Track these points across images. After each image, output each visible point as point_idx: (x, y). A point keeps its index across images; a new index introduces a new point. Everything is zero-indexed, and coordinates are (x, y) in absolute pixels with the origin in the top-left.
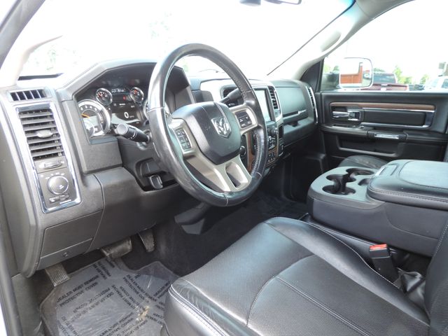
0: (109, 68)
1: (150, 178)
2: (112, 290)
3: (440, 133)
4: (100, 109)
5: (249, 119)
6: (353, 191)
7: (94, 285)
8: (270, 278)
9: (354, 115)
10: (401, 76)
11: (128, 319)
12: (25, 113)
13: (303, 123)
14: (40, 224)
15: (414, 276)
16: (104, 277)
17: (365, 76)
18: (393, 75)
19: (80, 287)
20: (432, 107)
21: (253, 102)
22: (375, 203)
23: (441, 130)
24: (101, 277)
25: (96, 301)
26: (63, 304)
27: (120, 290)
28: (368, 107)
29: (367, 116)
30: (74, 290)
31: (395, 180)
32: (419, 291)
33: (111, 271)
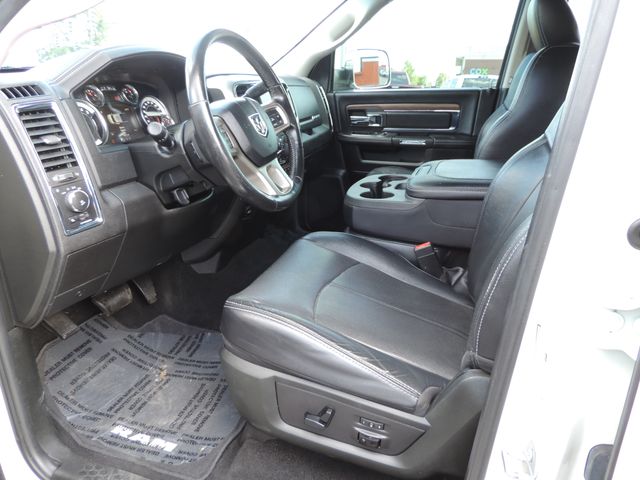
0: (114, 57)
1: (175, 192)
2: (113, 354)
3: (465, 135)
4: (92, 112)
5: (280, 118)
6: (391, 195)
7: (87, 352)
8: (324, 285)
9: (374, 120)
10: (412, 76)
11: (144, 382)
12: (27, 113)
13: (318, 131)
14: (62, 249)
15: (457, 271)
16: (98, 340)
17: (381, 72)
18: (405, 74)
19: (70, 356)
20: (457, 106)
21: (281, 98)
22: (416, 202)
23: (468, 132)
24: (94, 341)
25: (96, 369)
26: (54, 376)
27: (123, 353)
28: (390, 109)
29: (389, 120)
30: (64, 359)
31: (432, 177)
32: (463, 281)
33: (105, 332)
